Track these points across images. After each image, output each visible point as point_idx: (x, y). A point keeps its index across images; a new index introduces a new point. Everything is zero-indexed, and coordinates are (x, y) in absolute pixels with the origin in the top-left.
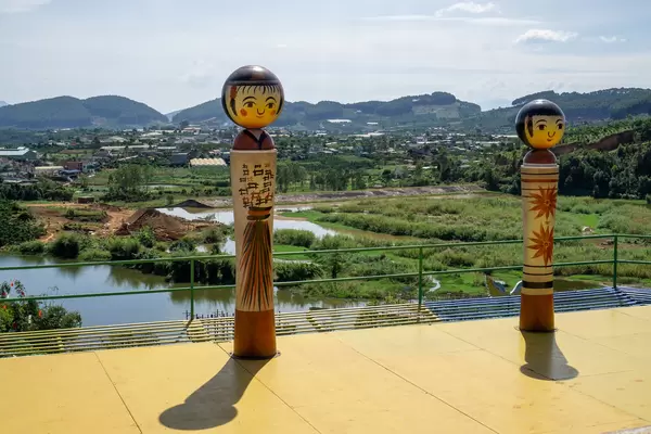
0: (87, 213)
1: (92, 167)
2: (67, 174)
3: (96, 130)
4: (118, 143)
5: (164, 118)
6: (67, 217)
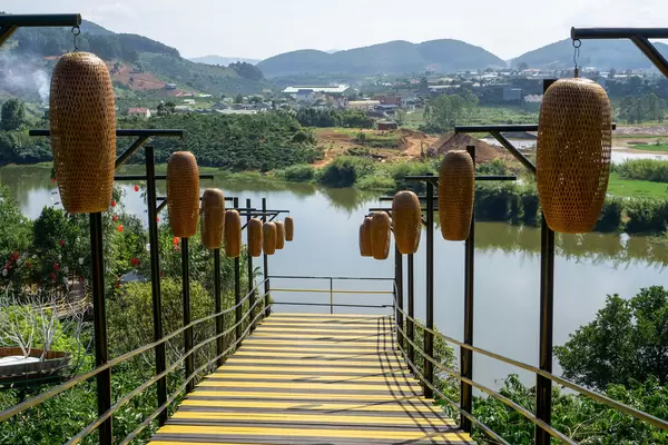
0: (382, 138)
1: (412, 103)
2: (384, 109)
3: (428, 73)
4: (447, 83)
5: (502, 63)
6: (356, 141)
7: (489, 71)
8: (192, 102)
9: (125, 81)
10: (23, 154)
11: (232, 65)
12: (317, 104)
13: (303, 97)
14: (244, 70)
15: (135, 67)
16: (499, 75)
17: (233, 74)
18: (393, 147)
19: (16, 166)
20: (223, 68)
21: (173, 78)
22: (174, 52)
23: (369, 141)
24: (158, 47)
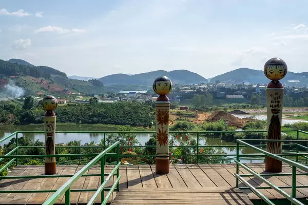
6: (177, 114)
7: (203, 84)
8: (81, 97)
9: (45, 87)
10: (37, 119)
11: (90, 80)
12: (138, 98)
13: (131, 95)
14: (96, 83)
15: (50, 81)
16: (208, 86)
17: (91, 85)
18: (193, 117)
19: (34, 124)
20: (86, 81)
21: (66, 86)
22: (64, 75)
23: (182, 114)
24: (57, 72)
